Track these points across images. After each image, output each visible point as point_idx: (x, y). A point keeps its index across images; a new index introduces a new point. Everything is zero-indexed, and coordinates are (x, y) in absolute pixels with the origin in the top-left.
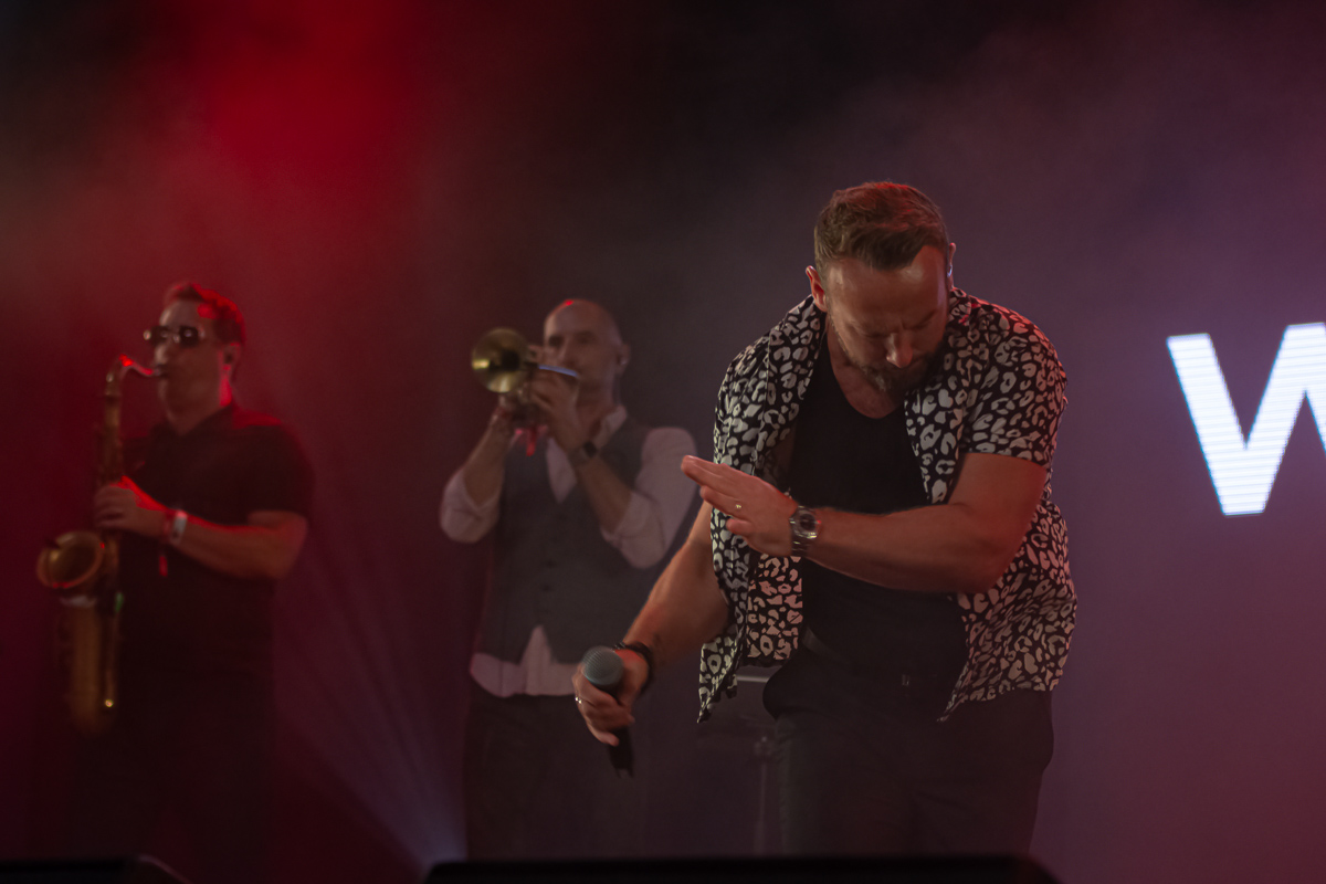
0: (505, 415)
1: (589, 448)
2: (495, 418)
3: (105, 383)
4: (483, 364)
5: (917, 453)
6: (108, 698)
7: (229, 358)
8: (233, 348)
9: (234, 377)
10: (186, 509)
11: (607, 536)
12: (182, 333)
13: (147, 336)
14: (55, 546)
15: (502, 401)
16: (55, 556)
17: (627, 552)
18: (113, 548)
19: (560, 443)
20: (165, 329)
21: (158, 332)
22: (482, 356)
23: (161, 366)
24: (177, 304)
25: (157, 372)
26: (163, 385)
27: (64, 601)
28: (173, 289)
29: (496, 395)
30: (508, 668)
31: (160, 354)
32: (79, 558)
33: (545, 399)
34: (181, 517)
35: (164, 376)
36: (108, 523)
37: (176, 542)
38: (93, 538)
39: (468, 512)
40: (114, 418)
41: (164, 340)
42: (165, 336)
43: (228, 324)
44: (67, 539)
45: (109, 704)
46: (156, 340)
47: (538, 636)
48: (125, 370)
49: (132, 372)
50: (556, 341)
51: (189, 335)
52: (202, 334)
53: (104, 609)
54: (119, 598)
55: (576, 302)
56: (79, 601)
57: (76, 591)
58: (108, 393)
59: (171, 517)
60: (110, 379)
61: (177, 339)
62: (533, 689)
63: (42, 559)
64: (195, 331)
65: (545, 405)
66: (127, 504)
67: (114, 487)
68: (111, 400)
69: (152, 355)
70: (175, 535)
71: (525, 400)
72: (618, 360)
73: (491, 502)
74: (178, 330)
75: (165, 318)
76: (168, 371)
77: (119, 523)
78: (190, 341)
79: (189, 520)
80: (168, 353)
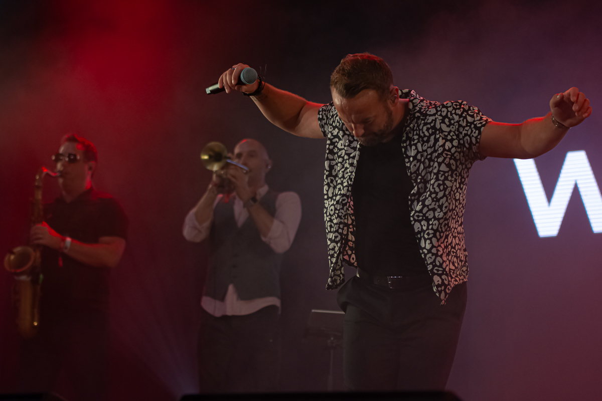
0: (215, 185)
1: (254, 199)
2: (210, 186)
3: (35, 179)
4: (206, 157)
5: (409, 174)
6: (35, 321)
7: (90, 168)
8: (92, 164)
9: (92, 176)
10: (70, 236)
11: (263, 239)
12: (69, 157)
13: (53, 158)
14: (12, 253)
15: (214, 177)
16: (12, 257)
17: (273, 246)
18: (38, 254)
19: (241, 198)
20: (62, 155)
21: (59, 157)
22: (206, 154)
23: (60, 172)
24: (67, 144)
25: (58, 174)
26: (61, 181)
27: (16, 278)
28: (65, 137)
29: (211, 172)
30: (218, 303)
31: (59, 166)
32: (23, 259)
33: (234, 177)
34: (69, 240)
35: (62, 176)
36: (36, 242)
37: (66, 251)
38: (30, 250)
39: (195, 228)
40: (39, 195)
41: (61, 160)
42: (61, 158)
43: (90, 153)
44: (18, 249)
45: (36, 324)
46: (57, 160)
47: (231, 288)
48: (44, 173)
49: (47, 174)
50: (239, 156)
51: (72, 157)
52: (78, 157)
53: (34, 282)
54: (41, 276)
55: (249, 140)
56: (23, 278)
57: (22, 273)
58: (36, 184)
59: (64, 240)
60: (37, 177)
61: (67, 159)
62: (229, 313)
63: (7, 258)
64: (75, 156)
65: (233, 180)
66: (44, 233)
67: (39, 226)
68: (38, 187)
69: (55, 167)
70: (66, 248)
71: (225, 176)
72: (267, 166)
73: (207, 224)
74: (67, 155)
75: (62, 150)
76: (63, 174)
77: (41, 242)
78: (73, 160)
79: (72, 241)
80: (63, 165)
